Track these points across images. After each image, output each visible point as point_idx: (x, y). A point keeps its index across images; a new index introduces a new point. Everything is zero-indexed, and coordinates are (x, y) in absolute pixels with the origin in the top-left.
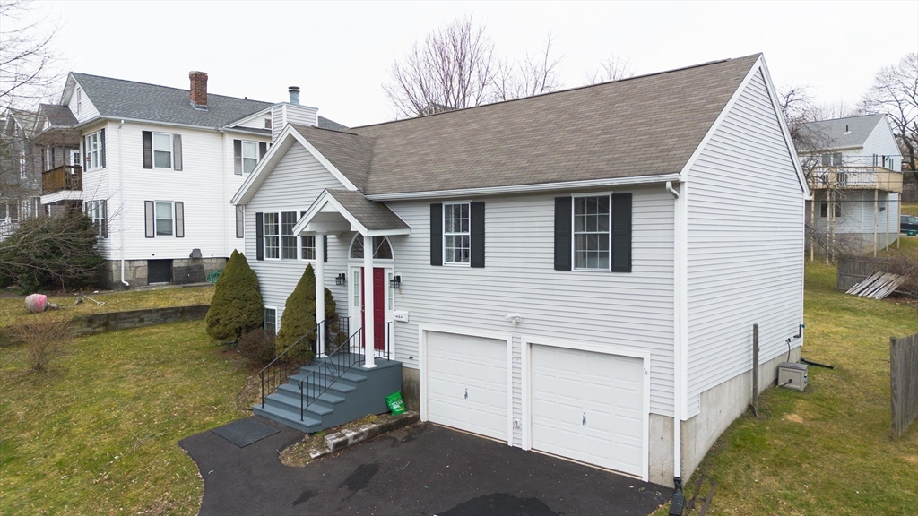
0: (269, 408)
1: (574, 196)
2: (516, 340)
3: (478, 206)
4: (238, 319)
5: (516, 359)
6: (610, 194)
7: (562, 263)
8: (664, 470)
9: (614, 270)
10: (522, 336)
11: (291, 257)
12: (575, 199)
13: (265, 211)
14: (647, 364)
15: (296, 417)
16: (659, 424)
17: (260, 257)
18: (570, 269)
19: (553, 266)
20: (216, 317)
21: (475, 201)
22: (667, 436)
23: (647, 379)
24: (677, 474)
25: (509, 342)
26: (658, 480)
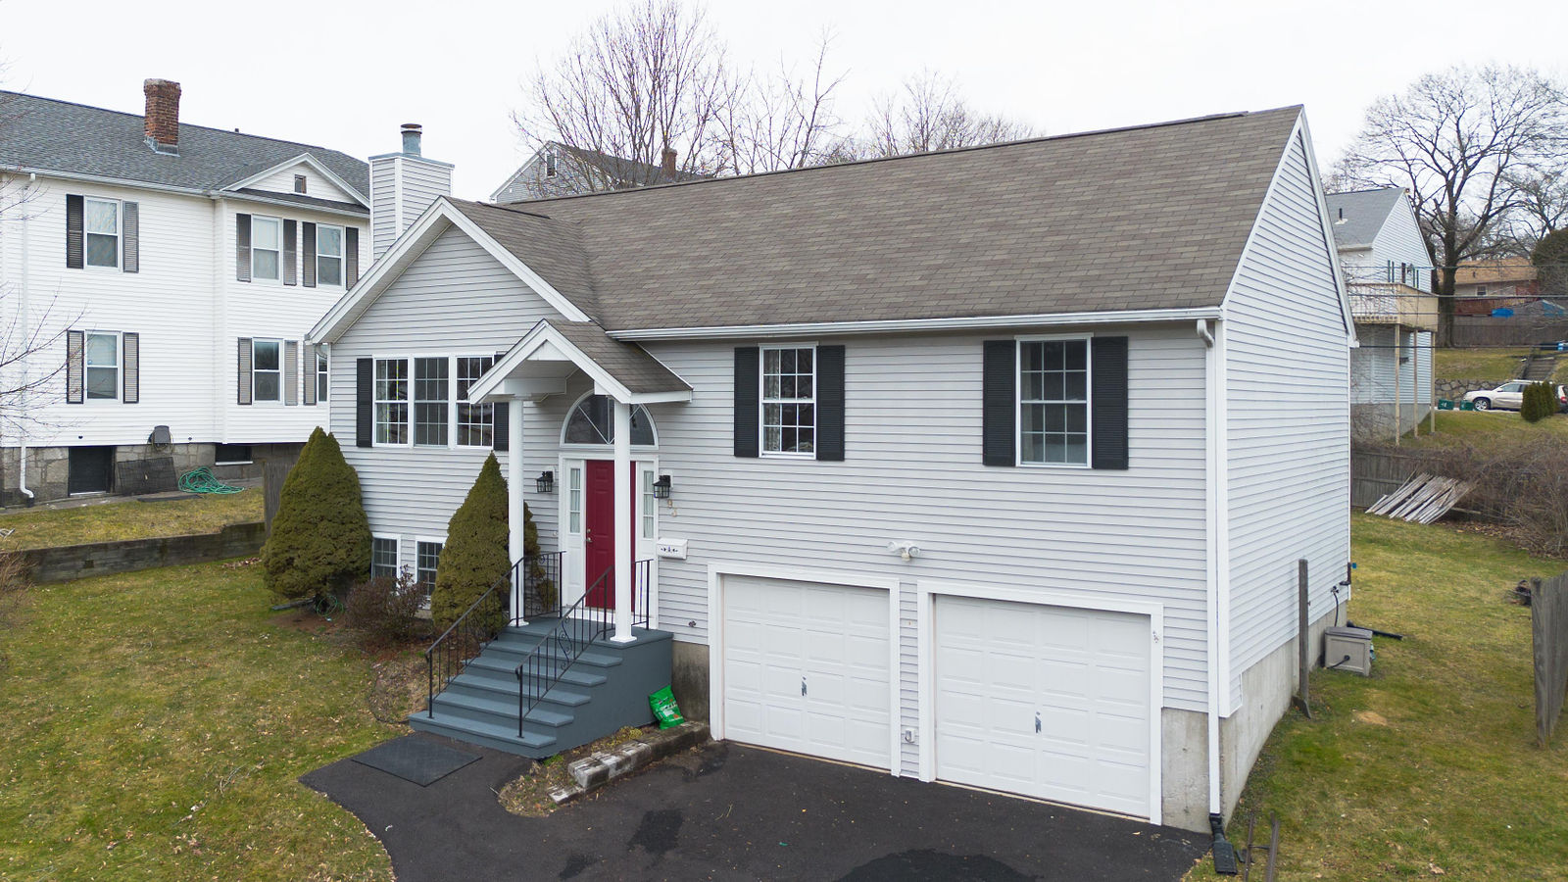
0: (440, 718)
1: (1019, 339)
2: (909, 589)
3: (833, 354)
4: (330, 558)
5: (908, 620)
6: (1088, 337)
7: (997, 452)
8: (1190, 803)
9: (1096, 466)
10: (921, 582)
11: (433, 441)
12: (1022, 344)
13: (376, 356)
14: (1157, 624)
15: (511, 734)
16: (1179, 725)
17: (364, 441)
18: (1011, 463)
19: (980, 459)
20: (287, 555)
21: (824, 344)
22: (1195, 745)
23: (1157, 650)
24: (1215, 809)
25: (894, 594)
26: (1179, 822)
